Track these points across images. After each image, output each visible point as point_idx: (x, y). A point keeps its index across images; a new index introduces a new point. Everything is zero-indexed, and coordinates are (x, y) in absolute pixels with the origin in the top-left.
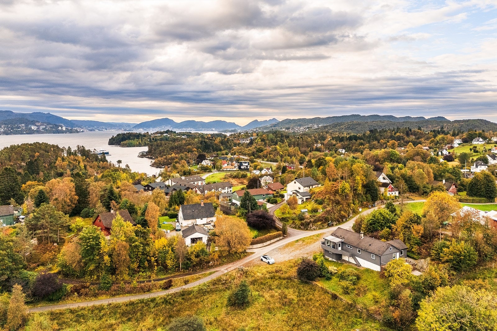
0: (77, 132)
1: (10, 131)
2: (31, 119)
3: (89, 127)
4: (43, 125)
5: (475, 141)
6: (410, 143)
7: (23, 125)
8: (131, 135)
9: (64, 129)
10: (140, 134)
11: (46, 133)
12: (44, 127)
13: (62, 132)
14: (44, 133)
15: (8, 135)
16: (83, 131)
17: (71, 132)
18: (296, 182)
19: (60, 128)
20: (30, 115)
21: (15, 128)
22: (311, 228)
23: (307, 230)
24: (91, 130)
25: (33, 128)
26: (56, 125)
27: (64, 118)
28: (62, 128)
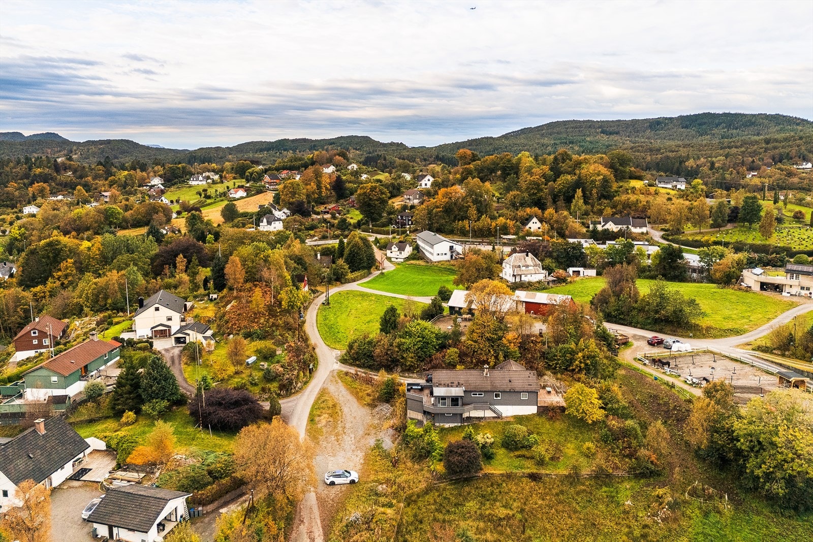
5: (193, 180)
6: (79, 187)
18: (160, 307)
22: (295, 388)
23: (291, 394)
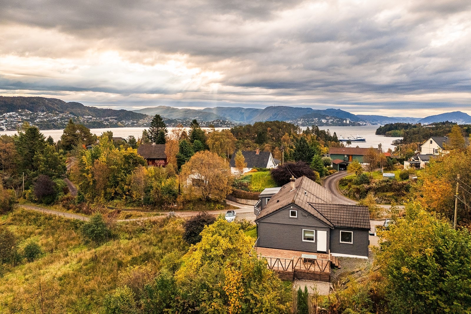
0: (359, 125)
1: (306, 123)
2: (324, 114)
3: (373, 122)
4: (331, 119)
7: (317, 119)
8: (399, 126)
9: (348, 122)
10: (409, 125)
11: (333, 126)
12: (332, 120)
13: (346, 125)
14: (331, 126)
15: (304, 126)
16: (365, 125)
17: (353, 125)
19: (345, 121)
20: (324, 111)
21: (310, 121)
24: (374, 124)
25: (324, 121)
26: (342, 119)
27: (351, 113)
28: (346, 121)
